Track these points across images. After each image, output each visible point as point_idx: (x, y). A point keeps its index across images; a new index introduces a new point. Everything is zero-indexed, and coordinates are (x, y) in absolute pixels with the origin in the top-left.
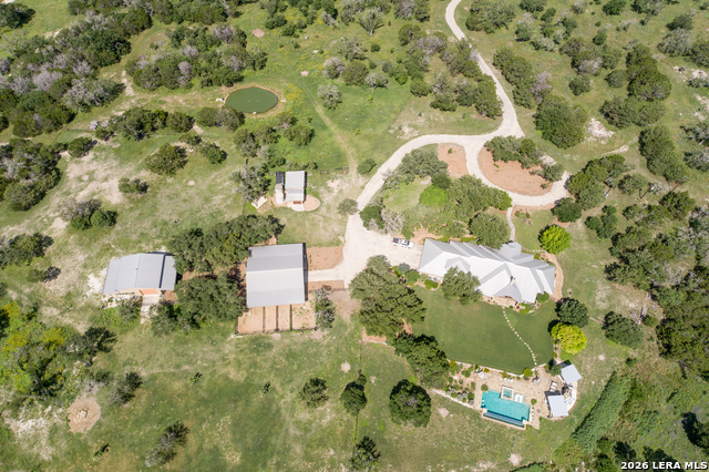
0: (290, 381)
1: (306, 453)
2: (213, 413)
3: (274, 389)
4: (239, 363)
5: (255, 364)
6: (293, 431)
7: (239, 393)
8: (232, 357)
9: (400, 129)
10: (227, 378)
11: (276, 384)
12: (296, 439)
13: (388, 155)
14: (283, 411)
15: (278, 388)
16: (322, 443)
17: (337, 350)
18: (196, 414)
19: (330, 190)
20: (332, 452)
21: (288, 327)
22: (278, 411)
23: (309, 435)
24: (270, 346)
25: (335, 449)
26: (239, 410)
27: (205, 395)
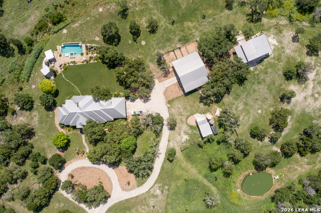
0: (164, 29)
1: (147, 5)
2: (190, 7)
3: (170, 24)
4: (189, 29)
5: (182, 31)
6: (156, 11)
7: (184, 18)
8: (194, 31)
9: (162, 192)
10: (191, 21)
11: (170, 26)
12: (153, 9)
13: (162, 168)
14: (162, 17)
15: (168, 25)
16: (142, 11)
17: (150, 49)
18: (197, 4)
19: (186, 133)
20: (137, 9)
21: (175, 52)
22: (164, 16)
23: (149, 12)
24: (180, 40)
25: (137, 10)
26: (180, 12)
27: (197, 12)
